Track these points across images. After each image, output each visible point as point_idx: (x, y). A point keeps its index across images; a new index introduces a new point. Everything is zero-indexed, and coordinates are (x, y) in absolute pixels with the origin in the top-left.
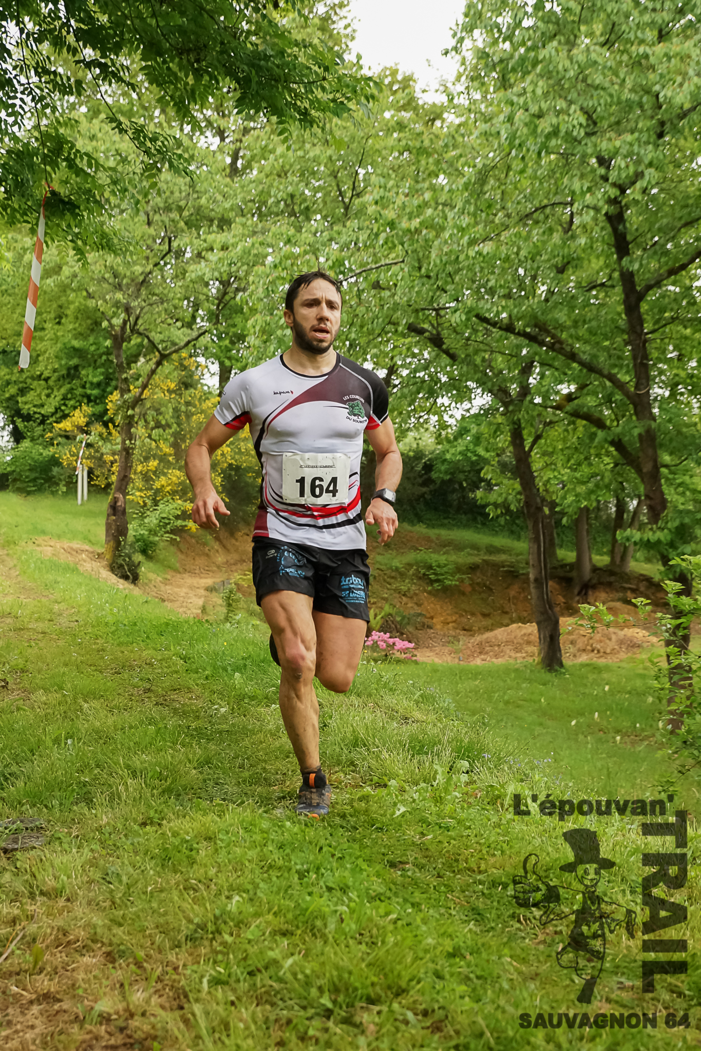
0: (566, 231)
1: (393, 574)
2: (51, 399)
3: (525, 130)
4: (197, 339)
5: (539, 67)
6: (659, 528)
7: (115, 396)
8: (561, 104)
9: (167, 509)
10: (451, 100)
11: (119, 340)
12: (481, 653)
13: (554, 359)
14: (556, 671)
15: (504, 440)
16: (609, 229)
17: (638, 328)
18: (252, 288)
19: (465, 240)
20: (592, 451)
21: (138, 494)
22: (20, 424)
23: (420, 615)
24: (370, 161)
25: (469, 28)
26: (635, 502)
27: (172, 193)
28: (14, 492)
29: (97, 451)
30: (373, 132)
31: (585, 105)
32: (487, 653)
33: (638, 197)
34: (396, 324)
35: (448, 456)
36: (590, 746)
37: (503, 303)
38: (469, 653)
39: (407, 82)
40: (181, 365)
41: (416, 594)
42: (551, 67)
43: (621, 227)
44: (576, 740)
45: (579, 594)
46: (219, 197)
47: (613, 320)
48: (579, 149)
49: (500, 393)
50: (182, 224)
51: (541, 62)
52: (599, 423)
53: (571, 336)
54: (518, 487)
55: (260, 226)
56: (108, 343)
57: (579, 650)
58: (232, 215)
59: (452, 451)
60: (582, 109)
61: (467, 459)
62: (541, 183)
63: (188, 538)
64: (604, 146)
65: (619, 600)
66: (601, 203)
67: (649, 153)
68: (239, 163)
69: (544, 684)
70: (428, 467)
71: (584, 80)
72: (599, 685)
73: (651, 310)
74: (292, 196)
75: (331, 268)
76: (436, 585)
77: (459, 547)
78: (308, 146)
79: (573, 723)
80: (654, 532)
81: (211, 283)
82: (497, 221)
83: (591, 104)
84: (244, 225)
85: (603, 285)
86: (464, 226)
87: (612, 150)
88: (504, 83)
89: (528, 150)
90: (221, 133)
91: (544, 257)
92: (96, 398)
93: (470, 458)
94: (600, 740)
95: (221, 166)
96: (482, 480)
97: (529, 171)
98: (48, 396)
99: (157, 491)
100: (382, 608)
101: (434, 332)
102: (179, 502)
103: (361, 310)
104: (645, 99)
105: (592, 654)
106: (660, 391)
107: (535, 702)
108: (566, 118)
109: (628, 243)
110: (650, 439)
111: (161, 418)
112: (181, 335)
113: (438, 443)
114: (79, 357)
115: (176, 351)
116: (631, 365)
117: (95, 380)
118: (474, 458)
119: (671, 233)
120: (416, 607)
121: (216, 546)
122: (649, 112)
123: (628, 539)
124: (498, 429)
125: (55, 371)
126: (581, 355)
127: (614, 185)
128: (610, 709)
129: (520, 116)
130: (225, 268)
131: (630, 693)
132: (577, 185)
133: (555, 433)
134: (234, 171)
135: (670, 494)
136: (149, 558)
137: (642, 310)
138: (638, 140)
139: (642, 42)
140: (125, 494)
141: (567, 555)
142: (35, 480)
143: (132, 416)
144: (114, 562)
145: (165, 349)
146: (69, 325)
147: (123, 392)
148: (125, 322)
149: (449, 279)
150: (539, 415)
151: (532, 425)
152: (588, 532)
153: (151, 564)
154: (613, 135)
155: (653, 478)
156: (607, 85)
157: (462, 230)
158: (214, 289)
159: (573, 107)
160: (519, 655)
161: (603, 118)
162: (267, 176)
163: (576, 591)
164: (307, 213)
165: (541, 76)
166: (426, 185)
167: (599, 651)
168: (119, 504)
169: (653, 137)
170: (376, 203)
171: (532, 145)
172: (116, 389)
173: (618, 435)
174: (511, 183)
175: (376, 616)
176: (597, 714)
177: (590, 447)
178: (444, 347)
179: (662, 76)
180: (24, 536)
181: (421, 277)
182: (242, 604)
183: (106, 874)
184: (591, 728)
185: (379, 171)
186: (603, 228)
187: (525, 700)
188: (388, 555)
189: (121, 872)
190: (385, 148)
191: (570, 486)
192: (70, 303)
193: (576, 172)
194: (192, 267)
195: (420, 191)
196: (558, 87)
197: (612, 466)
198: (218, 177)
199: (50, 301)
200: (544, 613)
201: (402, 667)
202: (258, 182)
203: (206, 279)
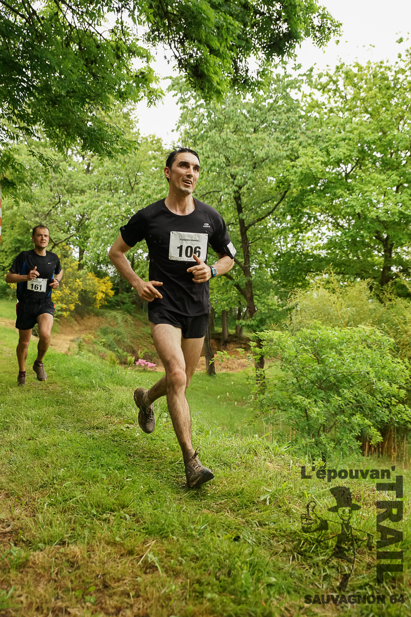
0: (219, 202)
2: (7, 260)
4: (69, 238)
5: (208, 139)
6: (253, 320)
8: (217, 154)
14: (212, 376)
16: (235, 202)
17: (246, 241)
18: (92, 219)
20: (228, 288)
24: (142, 170)
25: (182, 122)
26: (246, 309)
30: (144, 159)
31: (226, 155)
33: (246, 191)
36: (224, 406)
39: (158, 141)
40: (63, 248)
42: (213, 139)
43: (239, 202)
44: (219, 404)
45: (223, 345)
46: (80, 182)
47: (236, 238)
48: (223, 171)
50: (65, 191)
51: (209, 137)
52: (230, 278)
55: (97, 194)
57: (222, 368)
58: (85, 189)
60: (224, 156)
62: (209, 183)
63: (63, 319)
64: (233, 171)
66: (231, 193)
67: (250, 174)
68: (90, 168)
69: (208, 381)
71: (226, 145)
72: (229, 382)
73: (251, 234)
74: (110, 183)
75: (125, 212)
79: (219, 397)
80: (251, 321)
81: (77, 215)
83: (228, 154)
84: (90, 193)
85: (233, 224)
87: (236, 172)
90: (83, 157)
94: (228, 404)
95: (82, 169)
97: (204, 178)
98: (6, 259)
100: (144, 350)
102: (60, 304)
104: (248, 154)
105: (228, 369)
106: (256, 266)
107: (204, 388)
108: (218, 159)
109: (242, 208)
112: (63, 236)
114: (21, 243)
115: (61, 243)
116: (243, 255)
119: (259, 205)
121: (75, 323)
122: (250, 159)
123: (241, 324)
125: (10, 248)
127: (236, 186)
128: (233, 391)
130: (82, 210)
131: (241, 385)
132: (222, 185)
134: (88, 171)
135: (259, 306)
137: (247, 234)
138: (245, 169)
139: (247, 132)
141: (219, 329)
145: (56, 241)
146: (16, 230)
152: (227, 320)
154: (236, 166)
155: (250, 300)
156: (234, 147)
158: (78, 218)
159: (221, 155)
161: (233, 160)
162: (100, 174)
164: (116, 190)
167: (230, 368)
169: (252, 169)
173: (238, 283)
175: (141, 353)
176: (228, 393)
179: (255, 146)
182: (85, 347)
183: (10, 461)
184: (226, 399)
185: (145, 175)
186: (233, 202)
187: (200, 388)
188: (146, 328)
189: (17, 460)
190: (148, 166)
191: (219, 302)
192: (17, 221)
193: (222, 180)
194: (68, 209)
195: (161, 184)
196: (215, 147)
197: (236, 295)
198: (81, 173)
199: (9, 220)
200: (208, 352)
201: (151, 374)
202: (97, 176)
203: (74, 214)
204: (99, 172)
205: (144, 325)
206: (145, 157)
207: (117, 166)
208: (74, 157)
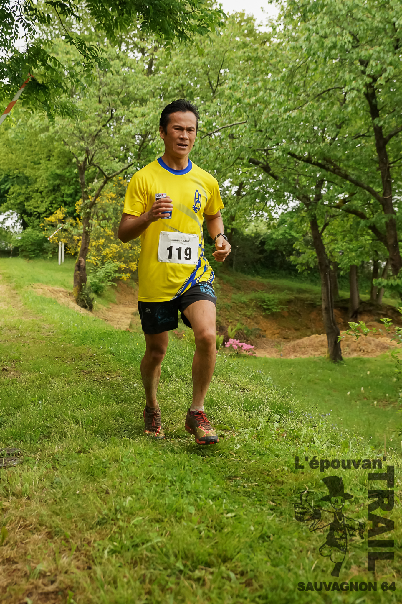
0: (342, 105)
1: (242, 305)
2: (44, 204)
3: (317, 45)
4: (127, 168)
6: (398, 277)
7: (80, 202)
8: (338, 30)
9: (110, 267)
10: (274, 29)
11: (82, 169)
12: (294, 352)
13: (335, 178)
14: (338, 362)
15: (306, 226)
16: (367, 102)
17: (384, 160)
19: (282, 109)
20: (358, 232)
21: (93, 258)
22: (26, 218)
23: (258, 329)
24: (227, 65)
26: (385, 263)
27: (113, 84)
28: (22, 257)
29: (70, 234)
30: (229, 48)
31: (352, 30)
32: (297, 352)
33: (384, 83)
34: (242, 159)
35: (274, 236)
36: (358, 407)
37: (304, 145)
38: (287, 351)
40: (119, 184)
41: (256, 317)
42: (332, 9)
43: (374, 101)
44: (350, 404)
45: (352, 317)
46: (140, 87)
47: (369, 156)
48: (349, 55)
49: (304, 198)
50: (119, 102)
51: (326, 6)
52: (362, 216)
53: (345, 165)
54: (315, 254)
55: (164, 103)
56: (76, 171)
57: (352, 350)
58: (147, 96)
59: (277, 233)
60: (350, 32)
61: (286, 238)
62: (327, 76)
63: (122, 284)
64: (363, 53)
65: (376, 320)
66: (361, 87)
67: (390, 57)
68: (153, 68)
69: (331, 370)
70: (263, 243)
71: (351, 16)
72: (364, 371)
73: (392, 149)
74: (182, 86)
75: (204, 126)
76: (267, 312)
77: (280, 289)
78: (191, 57)
79: (349, 393)
80: (395, 280)
81: (137, 136)
82: (301, 99)
83: (355, 29)
84: (154, 102)
85: (364, 135)
86: (281, 101)
87: (368, 55)
88: (304, 18)
89: (319, 57)
90: (142, 51)
91: (329, 119)
92: (70, 203)
93: (287, 237)
94: (364, 404)
95: (141, 68)
96: (294, 249)
97: (320, 69)
98: (42, 202)
99: (104, 257)
100: (236, 325)
101: (265, 163)
102: (117, 263)
103: (222, 150)
104: (387, 26)
105: (360, 353)
106: (399, 198)
107: (326, 381)
108: (341, 38)
109: (378, 111)
110: (392, 224)
111: (106, 214)
112: (118, 166)
113: (269, 229)
114: (60, 180)
115: (114, 176)
116: (381, 182)
117: (69, 192)
118: (289, 237)
120: (256, 325)
122: (390, 34)
123: (380, 284)
124: (302, 220)
125: (46, 187)
126: (351, 176)
127: (369, 76)
129: (314, 37)
130: (144, 127)
131: (382, 375)
132: (347, 76)
133: (336, 222)
134: (149, 71)
136: (99, 296)
137: (387, 150)
138: (383, 50)
140: (85, 258)
141: (345, 294)
142: (34, 251)
143: (89, 213)
144: (78, 298)
145: (109, 174)
146: (55, 161)
147: (85, 199)
148: (86, 159)
149: (273, 133)
150: (327, 212)
151: (322, 217)
152: (357, 280)
153: (100, 299)
154: (368, 47)
155: (394, 248)
156: (365, 18)
157: (280, 104)
158: (138, 140)
159: (345, 31)
160: (316, 353)
161: (362, 38)
162: (168, 74)
163: (350, 315)
164: (191, 95)
165: (325, 13)
166: (260, 78)
167: (364, 351)
168: (82, 264)
169: (392, 49)
170: (230, 89)
171: (321, 54)
172: (81, 198)
173: (373, 223)
174: (309, 77)
175: (232, 330)
176: (362, 388)
177: (357, 230)
178: (271, 172)
179: (397, 13)
180: (27, 283)
181: (257, 131)
183: (53, 483)
184: (359, 397)
185: (232, 71)
186: (363, 102)
187: (320, 380)
188: (239, 294)
189: (62, 482)
190: (236, 58)
191: (346, 253)
192: (55, 148)
193: (347, 69)
194: (124, 127)
195: (256, 82)
196: (336, 20)
197: (371, 242)
198: (140, 75)
199: (44, 147)
200: (331, 328)
201: (247, 360)
202: (163, 77)
203: (132, 133)
204: (166, 71)
205: (235, 291)
206: (232, 45)
207: (191, 60)
208: (130, 54)
